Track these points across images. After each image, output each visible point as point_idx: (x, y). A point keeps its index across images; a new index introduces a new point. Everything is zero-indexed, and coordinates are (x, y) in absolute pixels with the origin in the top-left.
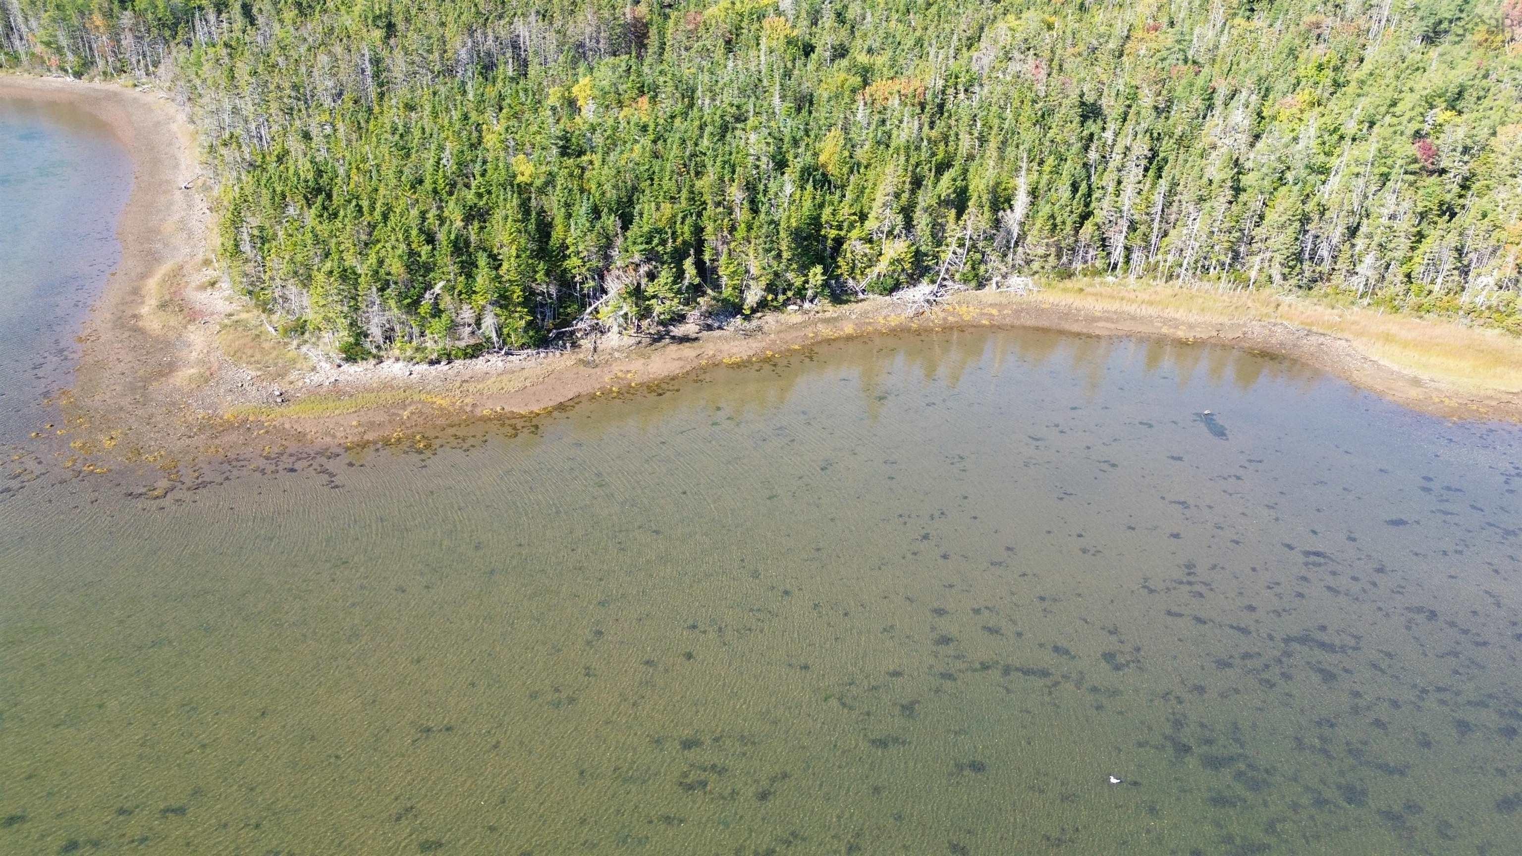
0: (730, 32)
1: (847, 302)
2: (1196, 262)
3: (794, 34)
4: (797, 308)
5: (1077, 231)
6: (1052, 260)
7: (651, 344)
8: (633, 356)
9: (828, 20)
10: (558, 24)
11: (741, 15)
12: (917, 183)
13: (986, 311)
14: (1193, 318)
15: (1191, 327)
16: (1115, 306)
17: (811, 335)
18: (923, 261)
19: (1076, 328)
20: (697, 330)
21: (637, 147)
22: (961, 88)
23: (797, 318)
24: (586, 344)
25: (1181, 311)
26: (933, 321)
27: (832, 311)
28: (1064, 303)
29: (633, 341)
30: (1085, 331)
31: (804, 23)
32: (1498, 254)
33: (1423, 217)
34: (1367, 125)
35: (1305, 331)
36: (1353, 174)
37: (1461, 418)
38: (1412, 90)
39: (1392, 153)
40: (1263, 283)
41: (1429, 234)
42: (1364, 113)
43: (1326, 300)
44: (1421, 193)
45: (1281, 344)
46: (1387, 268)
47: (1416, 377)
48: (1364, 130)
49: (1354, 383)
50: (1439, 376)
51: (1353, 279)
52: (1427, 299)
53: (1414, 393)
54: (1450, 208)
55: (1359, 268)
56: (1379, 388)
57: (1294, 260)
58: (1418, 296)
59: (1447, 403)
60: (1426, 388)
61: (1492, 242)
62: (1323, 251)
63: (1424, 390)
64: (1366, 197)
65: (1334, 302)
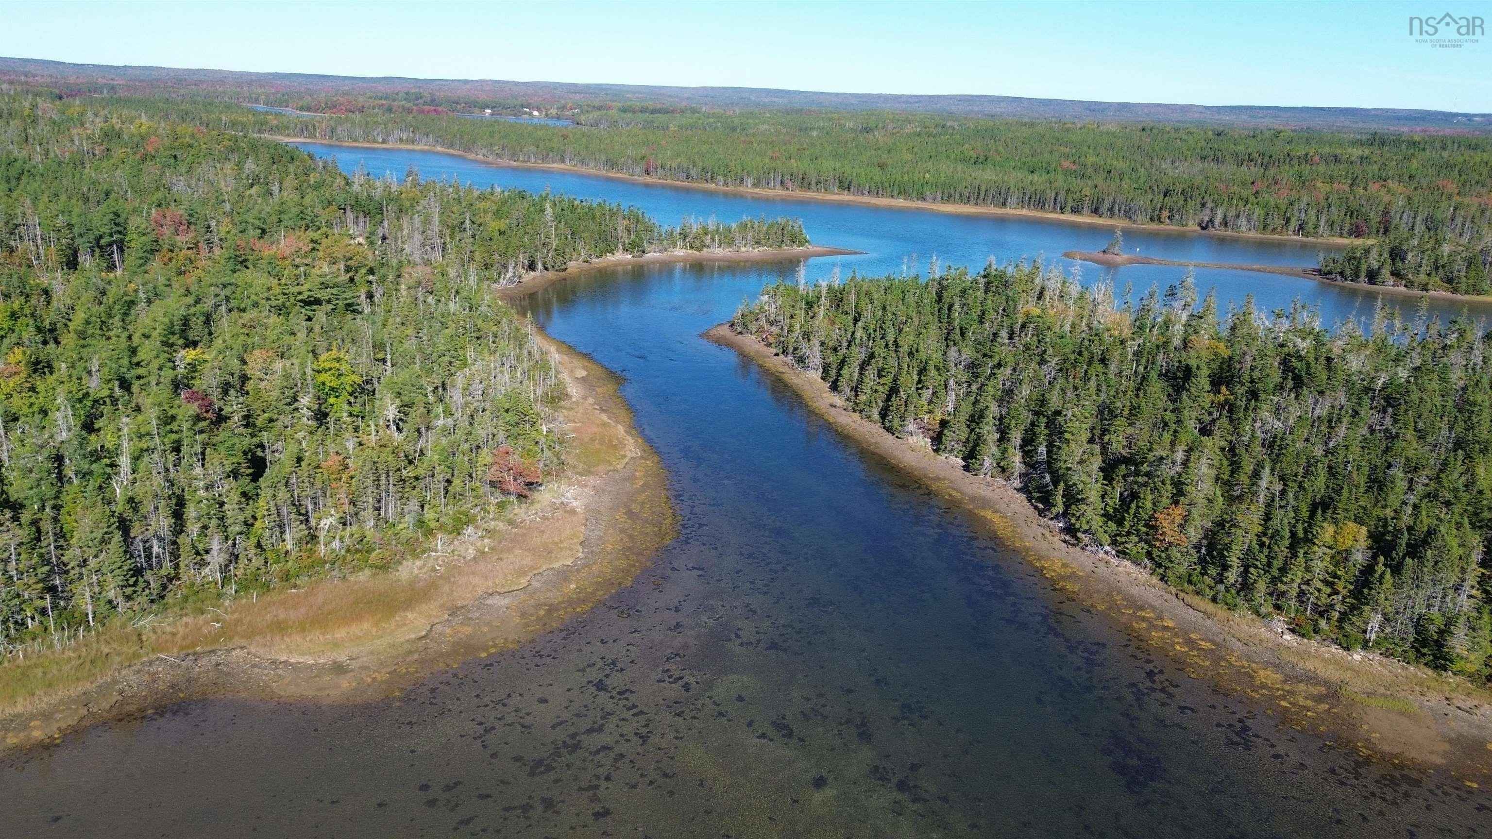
14: (44, 701)
15: (46, 716)
25: (20, 700)
32: (328, 494)
33: (235, 474)
34: (117, 383)
35: (191, 657)
36: (142, 450)
37: (401, 690)
38: (147, 337)
39: (173, 418)
40: (106, 614)
41: (257, 495)
42: (106, 369)
43: (190, 605)
44: (222, 449)
45: (173, 686)
46: (234, 545)
47: (335, 663)
48: (117, 389)
49: (281, 700)
50: (355, 651)
51: (206, 571)
52: (290, 563)
53: (345, 683)
54: (254, 454)
55: (208, 558)
56: (310, 693)
57: (132, 576)
58: (277, 562)
59: (379, 678)
60: (352, 671)
61: (318, 485)
62: (156, 549)
63: (352, 674)
64: (167, 470)
65: (199, 605)
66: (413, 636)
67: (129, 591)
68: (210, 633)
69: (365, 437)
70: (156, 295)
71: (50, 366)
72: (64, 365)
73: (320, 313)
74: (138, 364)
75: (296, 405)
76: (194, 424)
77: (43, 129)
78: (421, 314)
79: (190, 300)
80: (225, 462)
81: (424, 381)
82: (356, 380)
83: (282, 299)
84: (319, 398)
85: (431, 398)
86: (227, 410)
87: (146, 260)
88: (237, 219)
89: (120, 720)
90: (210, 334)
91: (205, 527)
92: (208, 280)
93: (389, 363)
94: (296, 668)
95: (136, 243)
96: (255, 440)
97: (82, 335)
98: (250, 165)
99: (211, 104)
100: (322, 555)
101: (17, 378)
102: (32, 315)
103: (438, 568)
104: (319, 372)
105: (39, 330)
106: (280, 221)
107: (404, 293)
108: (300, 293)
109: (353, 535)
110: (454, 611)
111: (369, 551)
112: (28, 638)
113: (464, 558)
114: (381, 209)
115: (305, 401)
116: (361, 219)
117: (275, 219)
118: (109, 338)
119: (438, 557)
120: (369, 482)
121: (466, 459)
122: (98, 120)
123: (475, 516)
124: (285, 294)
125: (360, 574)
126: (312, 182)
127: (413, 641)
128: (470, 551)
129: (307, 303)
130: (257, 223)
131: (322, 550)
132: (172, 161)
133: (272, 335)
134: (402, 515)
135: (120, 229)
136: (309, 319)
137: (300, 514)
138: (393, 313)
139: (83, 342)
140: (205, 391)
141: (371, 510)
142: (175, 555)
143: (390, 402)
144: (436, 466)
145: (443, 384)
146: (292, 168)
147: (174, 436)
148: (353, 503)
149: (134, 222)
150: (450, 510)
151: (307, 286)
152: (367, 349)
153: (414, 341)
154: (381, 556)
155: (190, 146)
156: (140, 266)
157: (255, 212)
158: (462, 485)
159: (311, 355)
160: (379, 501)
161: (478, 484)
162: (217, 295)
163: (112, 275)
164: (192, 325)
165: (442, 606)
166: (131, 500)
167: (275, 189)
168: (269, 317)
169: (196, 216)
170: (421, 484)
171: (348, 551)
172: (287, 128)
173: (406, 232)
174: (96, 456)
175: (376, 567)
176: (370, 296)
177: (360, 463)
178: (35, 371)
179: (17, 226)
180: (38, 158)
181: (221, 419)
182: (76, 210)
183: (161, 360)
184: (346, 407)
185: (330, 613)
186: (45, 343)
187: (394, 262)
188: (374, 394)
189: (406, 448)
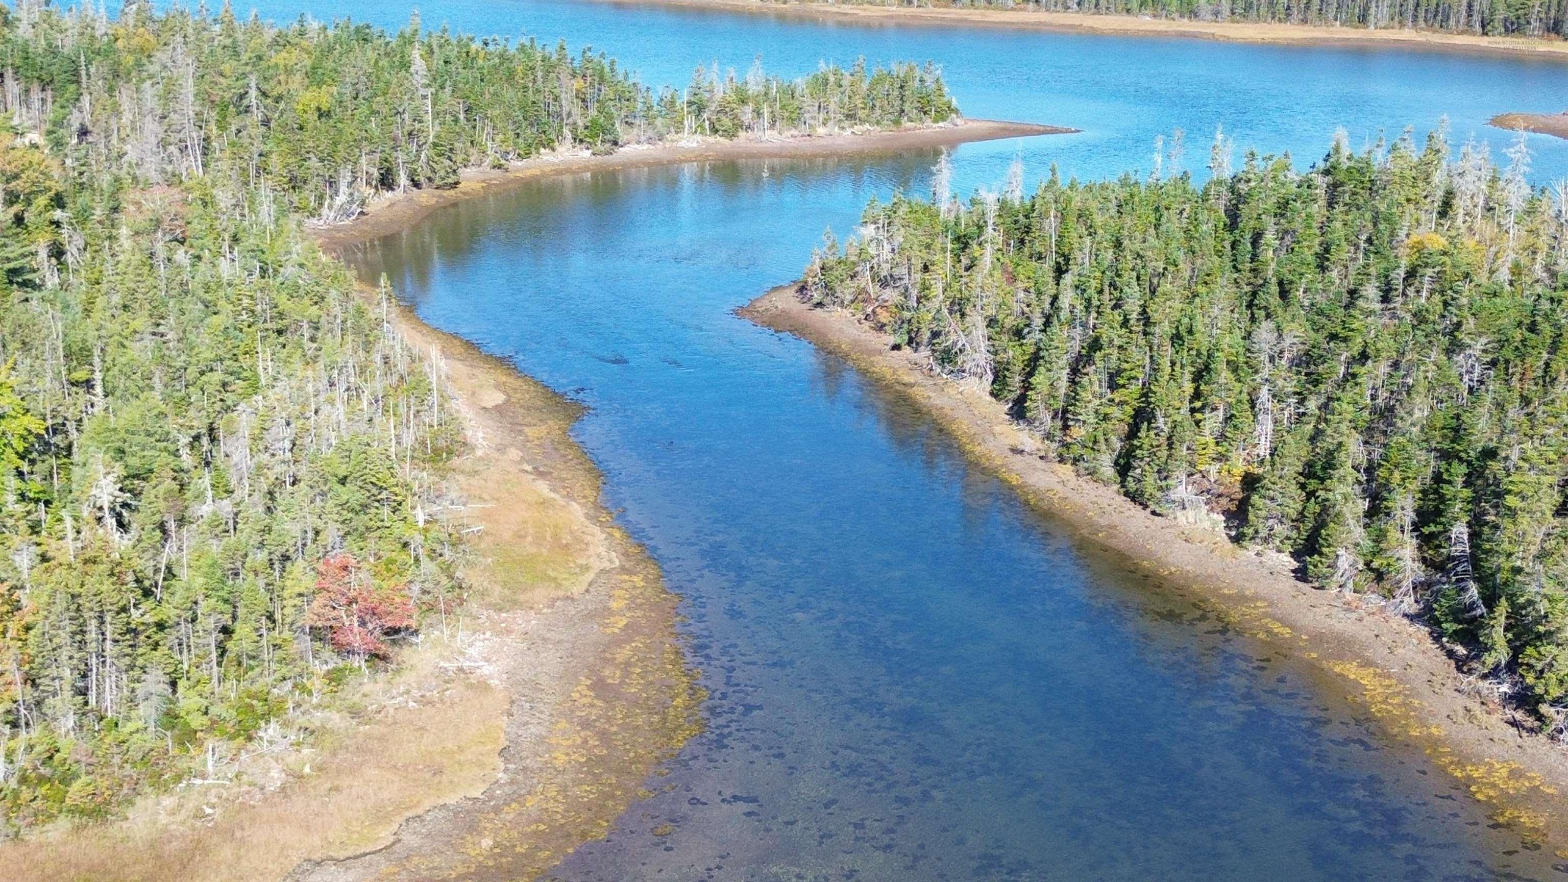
69: (54, 543)
78: (162, 286)
81: (171, 425)
82: (32, 427)
85: (187, 459)
93: (99, 390)
103: (209, 811)
107: (127, 244)
109: (32, 747)
111: (67, 779)
113: (262, 788)
114: (76, 73)
116: (36, 95)
119: (209, 788)
120: (63, 637)
121: (261, 582)
123: (282, 701)
125: (49, 826)
128: (274, 774)
134: (132, 702)
138: (104, 287)
141: (67, 693)
143: (102, 470)
144: (200, 598)
145: (211, 430)
148: (31, 681)
150: (232, 690)
152: (54, 363)
153: (149, 342)
154: (90, 789)
158: (254, 636)
160: (84, 676)
161: (287, 634)
170: (170, 638)
171: (23, 780)
173: (126, 118)
175: (82, 812)
176: (57, 252)
177: (45, 599)
184: (14, 482)
187: (105, 181)
188: (69, 454)
189: (138, 564)
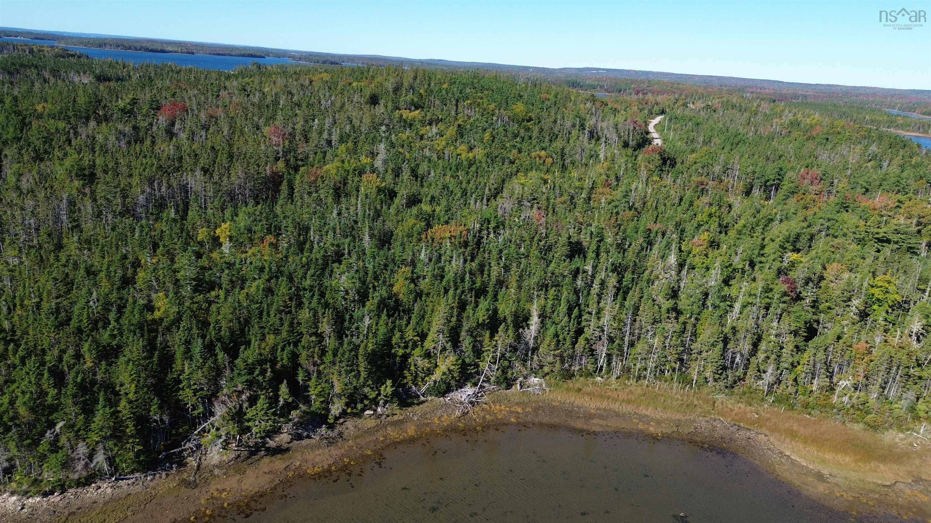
0: (340, 183)
1: (410, 405)
2: (656, 367)
3: (383, 185)
4: (372, 412)
5: (574, 344)
6: (558, 365)
7: (248, 458)
8: (232, 472)
9: (406, 175)
10: (216, 177)
11: (348, 171)
12: (462, 306)
13: (513, 409)
14: (659, 414)
15: (659, 423)
16: (604, 404)
17: (382, 439)
18: (468, 370)
19: (579, 424)
20: (289, 440)
21: (255, 284)
22: (491, 230)
23: (372, 423)
24: (192, 462)
25: (650, 408)
26: (475, 420)
27: (399, 414)
28: (568, 401)
29: (232, 455)
30: (585, 427)
31: (389, 177)
32: (851, 365)
33: (795, 333)
34: (748, 262)
35: (736, 427)
36: (748, 303)
37: (858, 512)
38: (773, 240)
39: (771, 290)
40: (702, 383)
41: (805, 350)
42: (745, 254)
43: (745, 398)
44: (793, 316)
45: (722, 438)
46: (781, 374)
47: (819, 472)
48: (747, 266)
49: (778, 477)
50: (835, 471)
51: (760, 382)
52: (811, 399)
53: (821, 488)
54: (811, 325)
55: (764, 376)
56: (797, 483)
57: (721, 369)
58: (804, 395)
59: (845, 496)
60: (828, 482)
61: (846, 357)
62: (737, 360)
63: (828, 485)
64: (758, 318)
65: (750, 400)
66: (879, 482)
67: (717, 376)
68: (751, 418)
69: (891, 338)
70: (787, 218)
71: (718, 245)
72: (725, 246)
73: (887, 249)
74: (763, 255)
75: (849, 303)
76: (782, 297)
77: (760, 117)
79: (805, 224)
80: (792, 324)
82: (897, 299)
83: (863, 234)
84: (866, 303)
86: (804, 294)
87: (788, 197)
88: (852, 180)
89: (690, 442)
90: (810, 246)
91: (768, 358)
92: (820, 214)
93: (927, 294)
94: (794, 463)
95: (786, 186)
96: (815, 317)
97: (739, 232)
98: (873, 148)
99: (862, 108)
100: (834, 402)
101: (701, 247)
102: (719, 217)
103: (915, 445)
104: (872, 286)
105: (720, 225)
106: (881, 185)
108: (877, 233)
109: (859, 398)
110: (918, 480)
111: (867, 413)
112: (663, 380)
115: (856, 302)
117: (878, 183)
118: (752, 237)
119: (919, 438)
120: (883, 368)
122: (790, 114)
124: (866, 232)
125: (856, 424)
126: (913, 163)
127: (879, 485)
129: (880, 240)
130: (865, 184)
131: (835, 399)
132: (825, 141)
133: (848, 256)
134: (900, 398)
135: (780, 177)
136: (879, 251)
137: (828, 372)
139: (738, 236)
140: (795, 279)
141: (878, 386)
142: (746, 367)
143: (918, 320)
146: (901, 152)
147: (768, 300)
148: (867, 377)
149: (790, 174)
151: (884, 230)
152: (913, 281)
154: (874, 419)
155: (839, 133)
156: (784, 200)
157: (866, 178)
159: (871, 274)
160: (886, 383)
162: (822, 225)
163: (766, 203)
164: (801, 240)
165: (909, 472)
166: (734, 328)
167: (885, 164)
168: (851, 244)
169: (827, 175)
170: (923, 383)
171: (852, 406)
172: (909, 126)
174: (724, 299)
175: (869, 425)
177: (880, 354)
178: (711, 246)
179: (728, 169)
180: (751, 134)
181: (799, 298)
182: (760, 164)
183: (776, 256)
184: (884, 314)
185: (827, 440)
186: (720, 232)
188: (908, 311)
189: (919, 354)
